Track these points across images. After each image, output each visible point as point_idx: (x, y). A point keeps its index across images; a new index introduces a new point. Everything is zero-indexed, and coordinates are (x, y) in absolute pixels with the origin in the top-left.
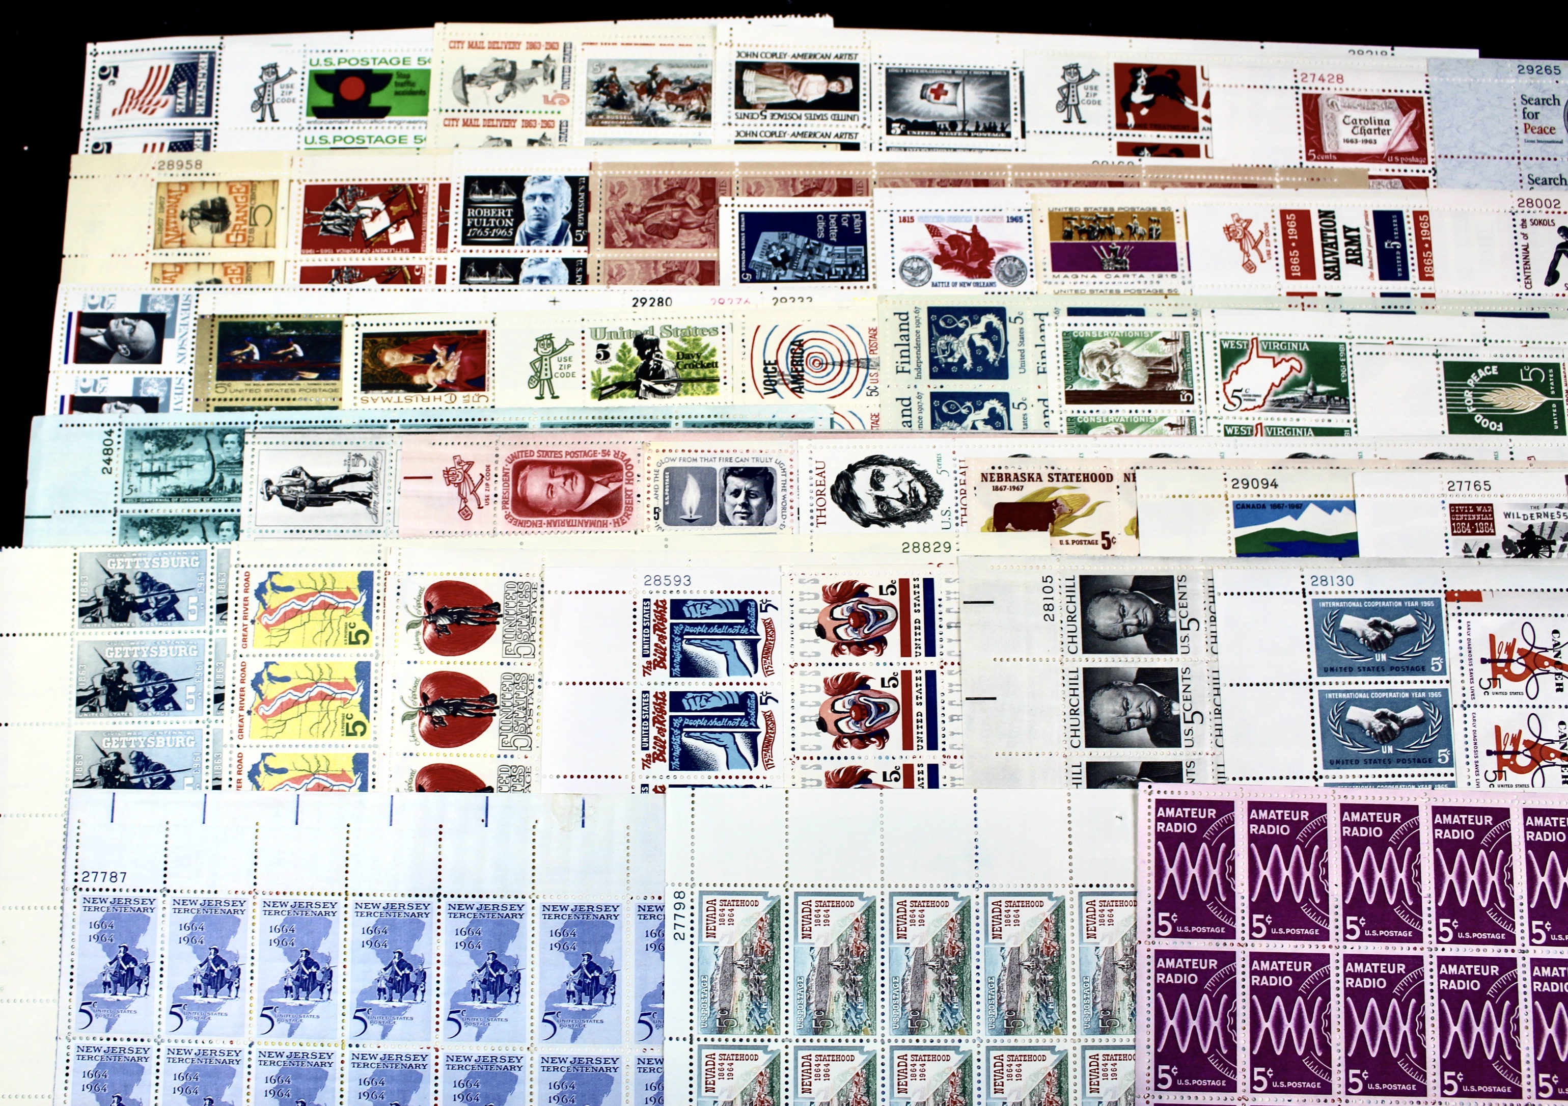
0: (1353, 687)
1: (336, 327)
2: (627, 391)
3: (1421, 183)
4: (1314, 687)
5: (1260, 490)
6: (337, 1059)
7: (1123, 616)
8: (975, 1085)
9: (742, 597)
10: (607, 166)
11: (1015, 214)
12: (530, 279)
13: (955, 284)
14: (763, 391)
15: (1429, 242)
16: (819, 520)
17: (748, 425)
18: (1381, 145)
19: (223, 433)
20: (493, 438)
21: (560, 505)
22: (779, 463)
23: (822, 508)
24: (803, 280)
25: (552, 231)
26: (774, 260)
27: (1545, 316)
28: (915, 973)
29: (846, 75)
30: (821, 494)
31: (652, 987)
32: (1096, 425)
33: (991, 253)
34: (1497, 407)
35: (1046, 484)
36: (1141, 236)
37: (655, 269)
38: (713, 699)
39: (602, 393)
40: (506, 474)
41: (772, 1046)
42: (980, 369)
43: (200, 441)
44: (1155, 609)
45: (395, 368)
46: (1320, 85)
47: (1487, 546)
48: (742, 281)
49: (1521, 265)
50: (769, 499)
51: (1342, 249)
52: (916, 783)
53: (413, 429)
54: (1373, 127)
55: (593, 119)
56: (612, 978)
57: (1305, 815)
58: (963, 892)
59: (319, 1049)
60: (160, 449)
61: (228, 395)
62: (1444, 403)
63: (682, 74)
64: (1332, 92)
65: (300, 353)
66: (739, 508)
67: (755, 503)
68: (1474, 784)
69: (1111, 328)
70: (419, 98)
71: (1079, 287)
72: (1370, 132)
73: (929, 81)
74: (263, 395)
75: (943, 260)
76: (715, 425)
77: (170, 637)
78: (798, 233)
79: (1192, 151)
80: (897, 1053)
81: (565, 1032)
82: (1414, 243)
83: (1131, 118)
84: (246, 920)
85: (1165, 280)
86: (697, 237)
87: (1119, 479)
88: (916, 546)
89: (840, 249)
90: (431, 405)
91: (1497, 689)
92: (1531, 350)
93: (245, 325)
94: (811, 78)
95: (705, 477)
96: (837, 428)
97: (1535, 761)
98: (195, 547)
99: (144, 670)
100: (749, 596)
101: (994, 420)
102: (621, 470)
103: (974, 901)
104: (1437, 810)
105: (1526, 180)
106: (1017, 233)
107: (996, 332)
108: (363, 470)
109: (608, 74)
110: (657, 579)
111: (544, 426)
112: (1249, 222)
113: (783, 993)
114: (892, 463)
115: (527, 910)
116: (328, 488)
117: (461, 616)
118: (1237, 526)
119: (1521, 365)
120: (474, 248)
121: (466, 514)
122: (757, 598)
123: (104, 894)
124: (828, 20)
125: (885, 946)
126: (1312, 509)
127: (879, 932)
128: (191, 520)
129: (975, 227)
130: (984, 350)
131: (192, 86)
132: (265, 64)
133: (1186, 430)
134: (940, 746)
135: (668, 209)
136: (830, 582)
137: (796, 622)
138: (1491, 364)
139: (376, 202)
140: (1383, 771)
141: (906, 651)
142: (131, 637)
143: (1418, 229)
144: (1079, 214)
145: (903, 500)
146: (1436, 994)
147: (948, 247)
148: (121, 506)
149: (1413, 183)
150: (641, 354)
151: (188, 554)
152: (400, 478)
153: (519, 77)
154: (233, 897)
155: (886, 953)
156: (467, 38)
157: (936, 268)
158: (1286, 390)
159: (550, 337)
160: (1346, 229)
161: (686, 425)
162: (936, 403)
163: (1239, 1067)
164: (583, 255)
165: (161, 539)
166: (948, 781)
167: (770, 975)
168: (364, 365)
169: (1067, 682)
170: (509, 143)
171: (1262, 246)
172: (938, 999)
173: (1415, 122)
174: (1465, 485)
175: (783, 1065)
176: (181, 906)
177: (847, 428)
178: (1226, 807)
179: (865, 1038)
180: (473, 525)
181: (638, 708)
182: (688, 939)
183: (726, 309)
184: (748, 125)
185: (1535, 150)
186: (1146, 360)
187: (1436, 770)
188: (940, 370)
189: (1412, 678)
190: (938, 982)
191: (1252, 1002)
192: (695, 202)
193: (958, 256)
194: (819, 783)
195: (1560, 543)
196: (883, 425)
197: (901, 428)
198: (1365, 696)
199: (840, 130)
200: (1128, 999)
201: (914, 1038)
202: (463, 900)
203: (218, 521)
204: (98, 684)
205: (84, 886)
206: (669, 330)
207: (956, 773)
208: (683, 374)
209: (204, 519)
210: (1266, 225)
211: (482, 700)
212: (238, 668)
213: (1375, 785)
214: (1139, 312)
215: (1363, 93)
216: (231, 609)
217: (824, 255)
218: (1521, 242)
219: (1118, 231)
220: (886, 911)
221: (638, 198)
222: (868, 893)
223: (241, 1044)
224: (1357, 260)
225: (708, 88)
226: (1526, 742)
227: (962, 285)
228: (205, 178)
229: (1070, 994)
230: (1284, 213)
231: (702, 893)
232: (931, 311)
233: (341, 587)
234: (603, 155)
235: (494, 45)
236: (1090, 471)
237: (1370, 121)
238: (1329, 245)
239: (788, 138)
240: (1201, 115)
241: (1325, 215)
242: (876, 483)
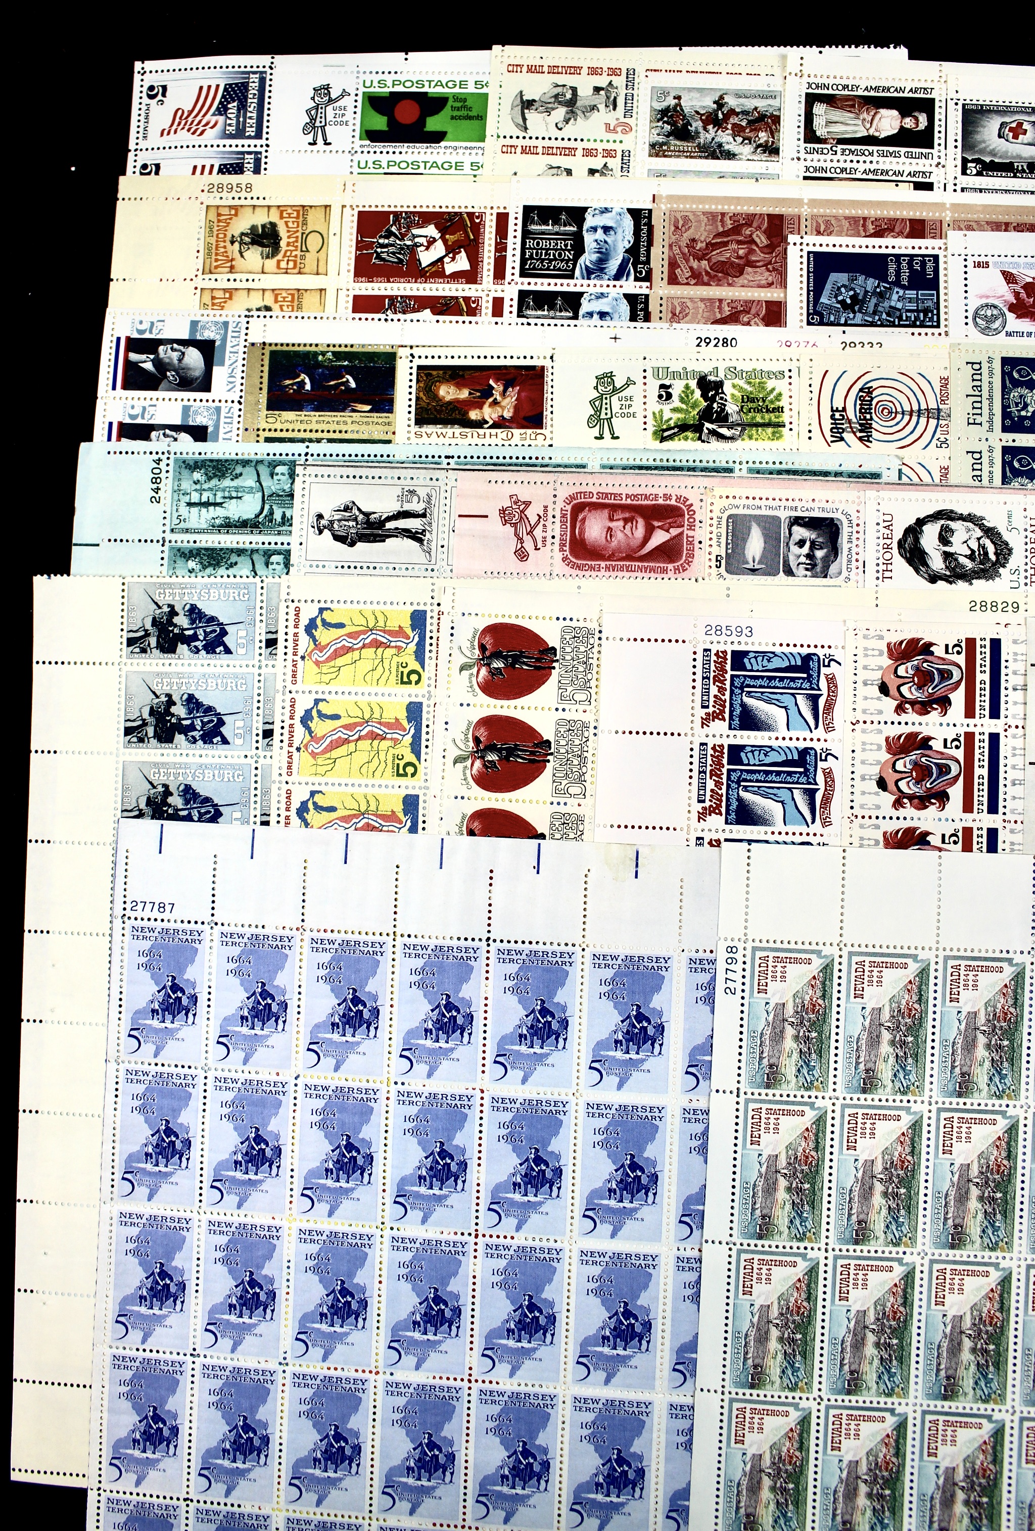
1: (390, 358)
2: (689, 434)
6: (381, 1095)
8: (1020, 1150)
9: (805, 651)
10: (671, 198)
12: (590, 315)
13: (1030, 334)
14: (830, 439)
16: (885, 574)
17: (814, 473)
19: (273, 465)
20: (551, 477)
21: (619, 550)
22: (847, 515)
23: (888, 562)
24: (872, 324)
25: (613, 265)
26: (843, 302)
28: (966, 1037)
29: (921, 111)
30: (888, 547)
31: (700, 1040)
37: (720, 308)
38: (772, 754)
39: (663, 435)
40: (564, 516)
41: (819, 1103)
43: (249, 472)
45: (450, 403)
48: (809, 323)
50: (835, 551)
52: (975, 846)
53: (468, 466)
55: (657, 150)
56: (661, 1028)
58: (1018, 959)
59: (364, 1085)
60: (210, 479)
61: (278, 426)
63: (750, 104)
65: (353, 385)
66: (803, 559)
67: (819, 554)
70: (475, 123)
73: (1007, 119)
74: (315, 427)
75: (1019, 309)
76: (780, 472)
77: (218, 670)
78: (868, 275)
80: (944, 1115)
81: (612, 1080)
84: (293, 956)
86: (764, 276)
88: (983, 605)
89: (911, 294)
90: (487, 441)
93: (296, 353)
94: (883, 112)
95: (770, 526)
96: (905, 479)
98: (245, 579)
99: (192, 702)
100: (812, 650)
102: (683, 515)
103: (1028, 968)
108: (415, 506)
109: (673, 102)
110: (718, 630)
111: (603, 467)
113: (833, 1051)
114: (962, 518)
115: (577, 958)
116: (381, 523)
117: (516, 659)
120: (533, 280)
121: (522, 555)
122: (820, 652)
123: (152, 924)
124: (903, 51)
125: (937, 1009)
127: (931, 995)
128: (240, 552)
131: (243, 106)
132: (317, 85)
134: (1001, 810)
135: (734, 246)
136: (895, 638)
137: (859, 679)
139: (431, 231)
141: (970, 712)
142: (179, 669)
145: (971, 557)
147: (1023, 295)
148: (169, 536)
150: (704, 396)
151: (237, 586)
152: (455, 516)
153: (579, 104)
154: (280, 932)
155: (938, 1016)
156: (525, 62)
157: (1011, 316)
159: (610, 376)
161: (750, 471)
162: (1008, 458)
164: (645, 291)
165: (209, 570)
166: (1007, 846)
167: (820, 1033)
168: (418, 399)
170: (569, 172)
172: (987, 1064)
175: (829, 1122)
176: (228, 939)
177: (916, 480)
179: (912, 1099)
180: (530, 565)
181: (696, 760)
182: (739, 994)
183: (793, 352)
184: (816, 160)
188: (1012, 424)
190: (988, 1046)
192: (761, 239)
193: (1033, 305)
194: (877, 843)
196: (953, 479)
197: (970, 482)
199: (913, 168)
201: (961, 1100)
202: (512, 946)
203: (268, 554)
204: (146, 715)
205: (133, 915)
206: (733, 372)
207: (1017, 838)
208: (747, 418)
209: (253, 551)
211: (536, 746)
212: (288, 704)
216: (281, 644)
217: (894, 299)
220: (940, 974)
221: (703, 233)
222: (922, 955)
223: (287, 1076)
225: (776, 120)
228: (255, 202)
231: (754, 949)
232: (1005, 361)
233: (393, 625)
234: (666, 187)
235: (554, 70)
239: (858, 176)
242: (944, 538)
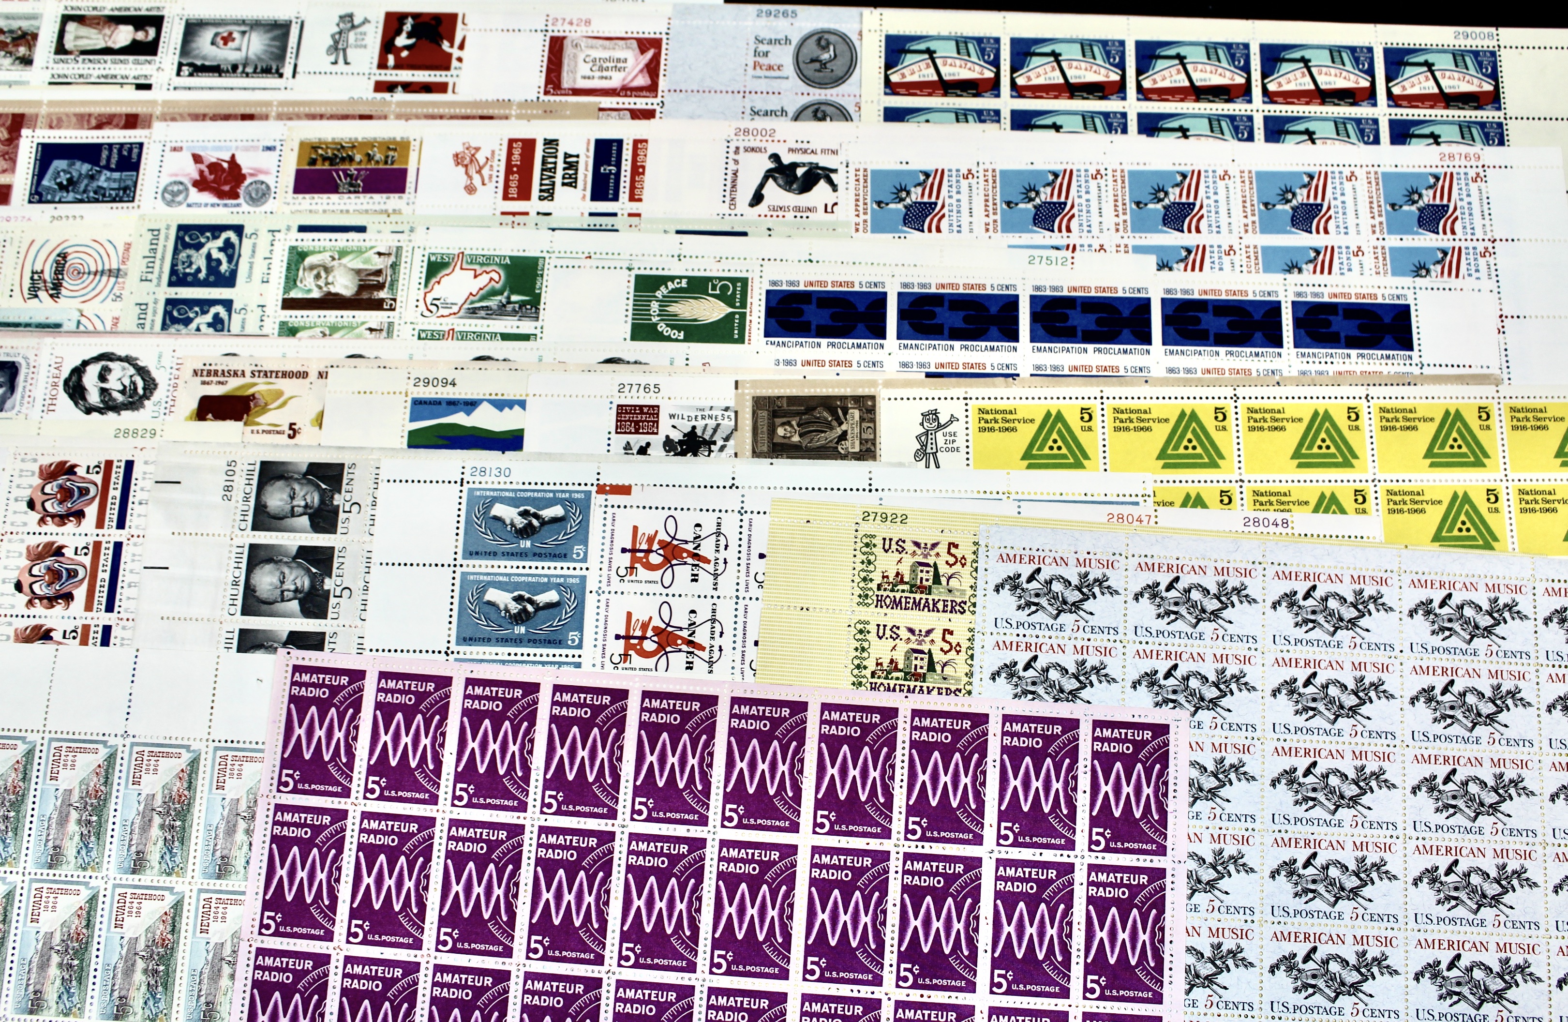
0: (496, 570)
3: (648, 114)
4: (458, 569)
5: (439, 389)
7: (292, 498)
8: (99, 919)
11: (269, 144)
13: (206, 205)
14: (26, 296)
15: (643, 167)
16: (50, 407)
17: (8, 325)
18: (616, 80)
22: (26, 358)
23: (54, 397)
24: (81, 201)
26: (60, 185)
27: (745, 234)
28: (61, 812)
29: (152, 26)
30: (55, 385)
32: (305, 328)
33: (243, 178)
34: (681, 317)
35: (248, 379)
36: (377, 162)
42: (212, 279)
44: (322, 493)
46: (567, 27)
47: (648, 444)
48: (30, 202)
49: (728, 188)
50: (12, 388)
51: (560, 172)
52: (91, 641)
54: (610, 65)
57: (431, 686)
58: (112, 741)
62: (630, 313)
64: (579, 34)
68: (599, 665)
69: (333, 243)
71: (314, 207)
72: (607, 69)
73: (220, 30)
75: (201, 184)
79: (441, 88)
80: (35, 885)
82: (629, 168)
83: (391, 60)
85: (392, 201)
86: (1, 164)
87: (313, 375)
88: (126, 432)
89: (116, 175)
91: (633, 578)
92: (724, 264)
94: (122, 27)
96: (82, 328)
97: (661, 647)
101: (217, 324)
103: (121, 748)
104: (557, 688)
105: (748, 111)
106: (268, 160)
107: (232, 246)
112: (477, 149)
114: (120, 359)
118: (412, 420)
119: (710, 279)
125: (38, 787)
126: (485, 407)
127: (35, 773)
129: (233, 156)
130: (219, 262)
133: (384, 334)
134: (116, 609)
136: (46, 461)
138: (681, 278)
140: (513, 650)
141: (100, 523)
143: (635, 155)
144: (326, 143)
145: (123, 392)
146: (533, 862)
147: (207, 172)
149: (638, 115)
155: (38, 793)
157: (193, 191)
158: (481, 300)
160: (567, 156)
162: (169, 308)
163: (338, 919)
166: (118, 641)
169: (234, 555)
171: (486, 172)
172: (77, 837)
173: (651, 60)
174: (635, 388)
177: (91, 328)
178: (358, 675)
179: (9, 869)
183: (11, 225)
184: (62, 69)
185: (762, 85)
186: (358, 272)
187: (564, 652)
188: (177, 279)
189: (552, 564)
190: (79, 821)
191: (358, 858)
192: (4, 134)
193: (214, 181)
194: (8, 638)
195: (720, 443)
196: (121, 327)
197: (135, 329)
198: (505, 579)
199: (136, 73)
200: (246, 848)
201: (51, 871)
207: (127, 634)
210: (493, 152)
213: (503, 662)
214: (362, 229)
215: (607, 35)
217: (102, 182)
218: (732, 167)
219: (358, 158)
220: (44, 754)
222: (31, 737)
224: (571, 182)
225: (35, 37)
226: (655, 629)
227: (213, 205)
229: (193, 840)
230: (511, 142)
232: (182, 228)
236: (288, 368)
237: (609, 60)
238: (548, 169)
239: (92, 80)
240: (455, 56)
241: (551, 143)
242: (102, 378)
